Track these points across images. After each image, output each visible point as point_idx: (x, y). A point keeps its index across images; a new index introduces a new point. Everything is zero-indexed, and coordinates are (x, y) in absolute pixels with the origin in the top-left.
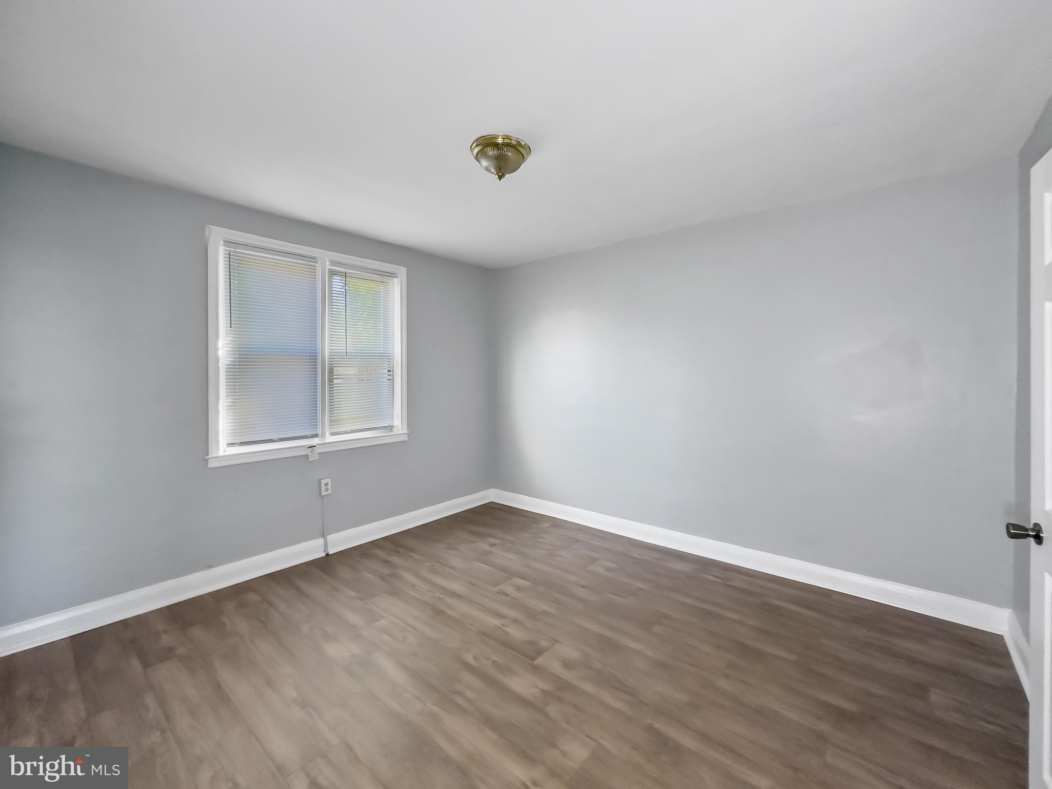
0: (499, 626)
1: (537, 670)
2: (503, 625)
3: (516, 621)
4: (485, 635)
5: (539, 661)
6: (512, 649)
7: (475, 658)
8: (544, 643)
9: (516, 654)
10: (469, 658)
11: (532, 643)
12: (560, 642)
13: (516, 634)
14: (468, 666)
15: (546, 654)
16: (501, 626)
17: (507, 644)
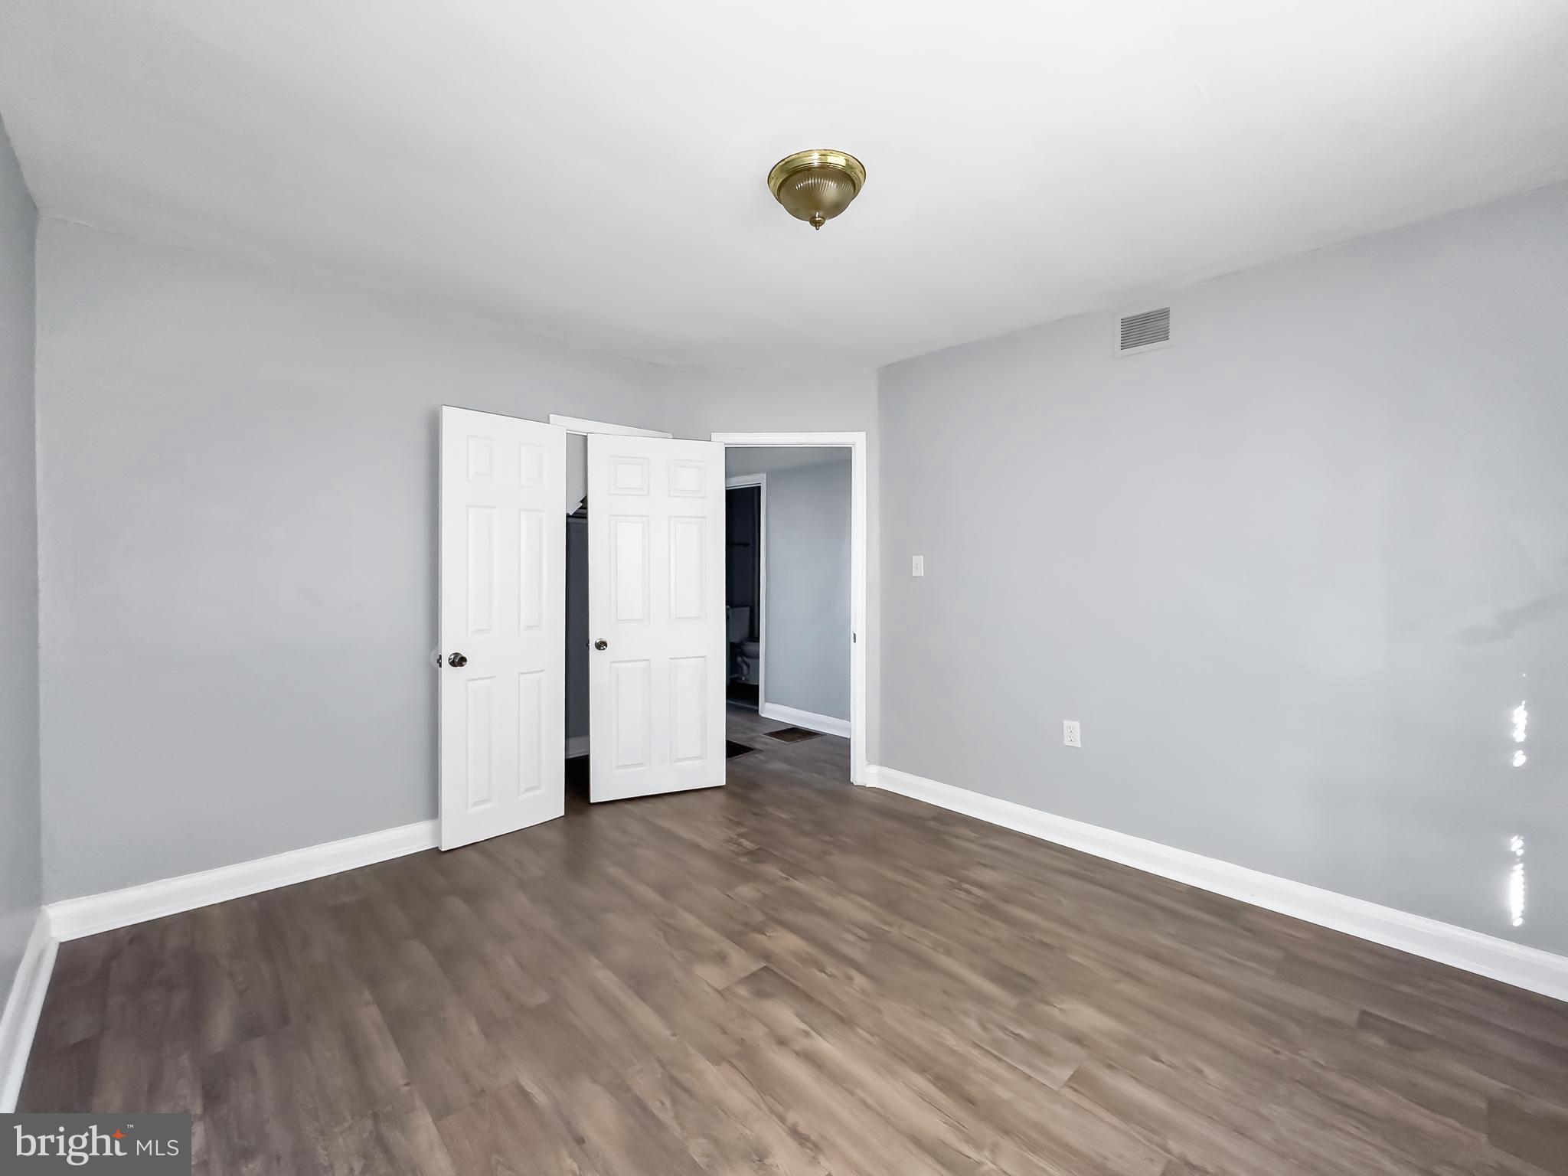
0: (813, 1034)
1: (766, 956)
2: (807, 1034)
3: (782, 1042)
4: (842, 1020)
5: (755, 966)
6: (796, 987)
7: (850, 978)
8: (743, 991)
9: (791, 979)
10: (859, 979)
11: (761, 994)
12: (716, 990)
13: (785, 1015)
14: (859, 968)
15: (744, 974)
16: (812, 1031)
17: (803, 996)
